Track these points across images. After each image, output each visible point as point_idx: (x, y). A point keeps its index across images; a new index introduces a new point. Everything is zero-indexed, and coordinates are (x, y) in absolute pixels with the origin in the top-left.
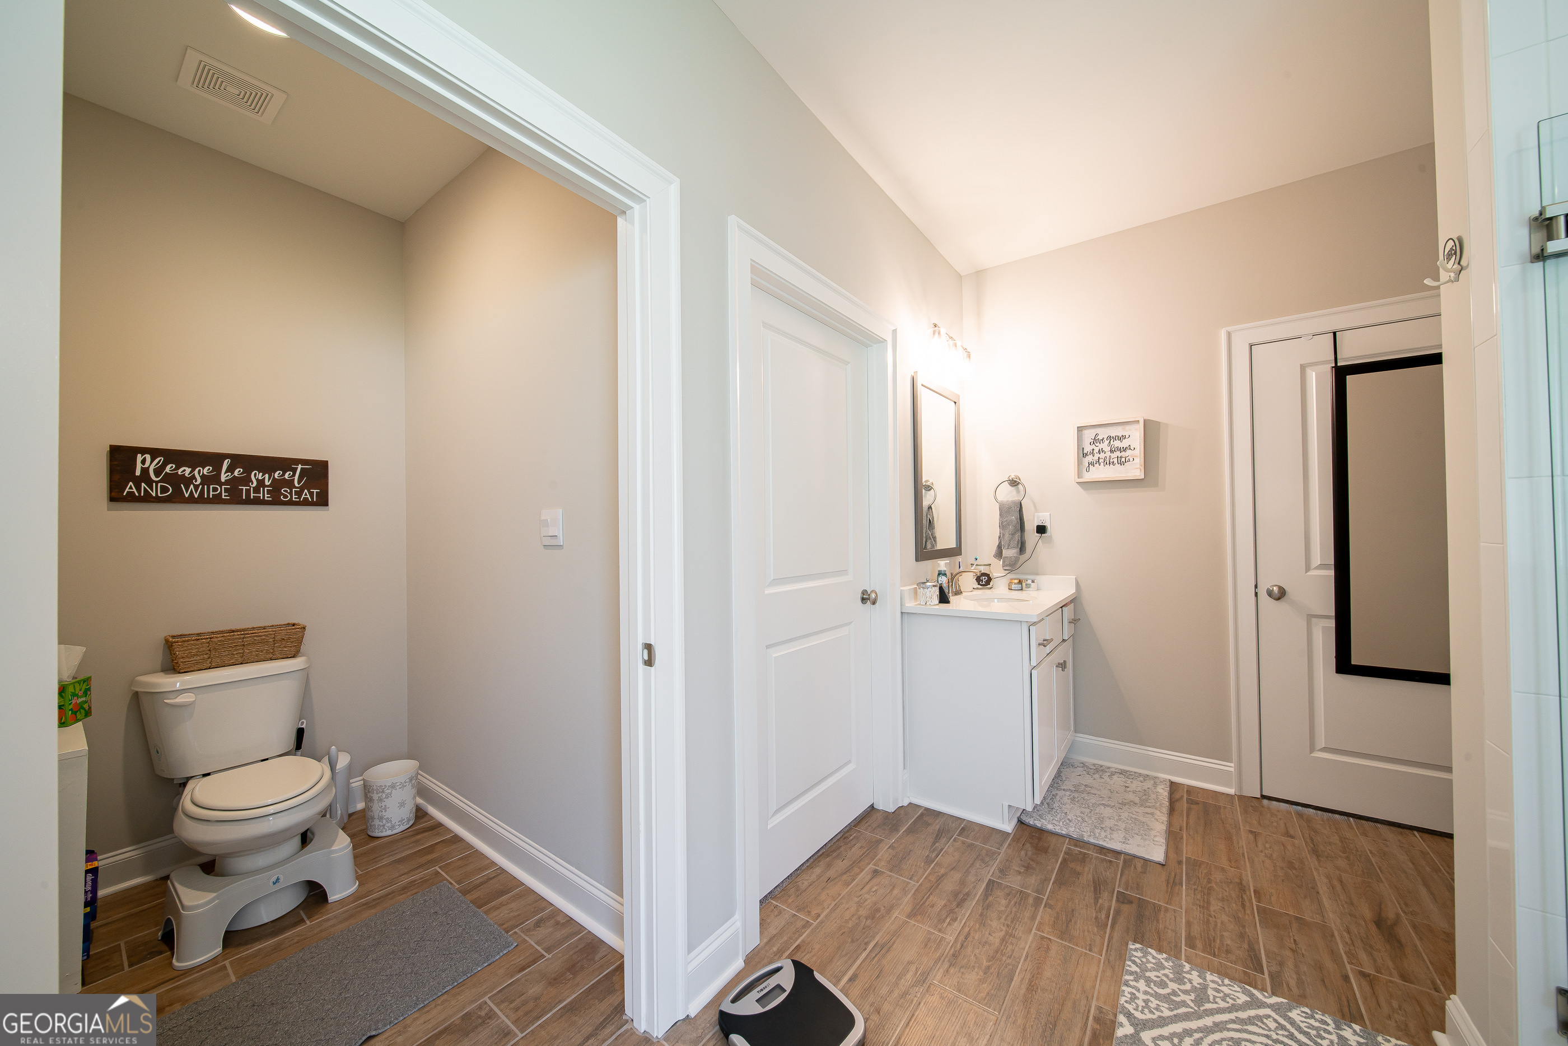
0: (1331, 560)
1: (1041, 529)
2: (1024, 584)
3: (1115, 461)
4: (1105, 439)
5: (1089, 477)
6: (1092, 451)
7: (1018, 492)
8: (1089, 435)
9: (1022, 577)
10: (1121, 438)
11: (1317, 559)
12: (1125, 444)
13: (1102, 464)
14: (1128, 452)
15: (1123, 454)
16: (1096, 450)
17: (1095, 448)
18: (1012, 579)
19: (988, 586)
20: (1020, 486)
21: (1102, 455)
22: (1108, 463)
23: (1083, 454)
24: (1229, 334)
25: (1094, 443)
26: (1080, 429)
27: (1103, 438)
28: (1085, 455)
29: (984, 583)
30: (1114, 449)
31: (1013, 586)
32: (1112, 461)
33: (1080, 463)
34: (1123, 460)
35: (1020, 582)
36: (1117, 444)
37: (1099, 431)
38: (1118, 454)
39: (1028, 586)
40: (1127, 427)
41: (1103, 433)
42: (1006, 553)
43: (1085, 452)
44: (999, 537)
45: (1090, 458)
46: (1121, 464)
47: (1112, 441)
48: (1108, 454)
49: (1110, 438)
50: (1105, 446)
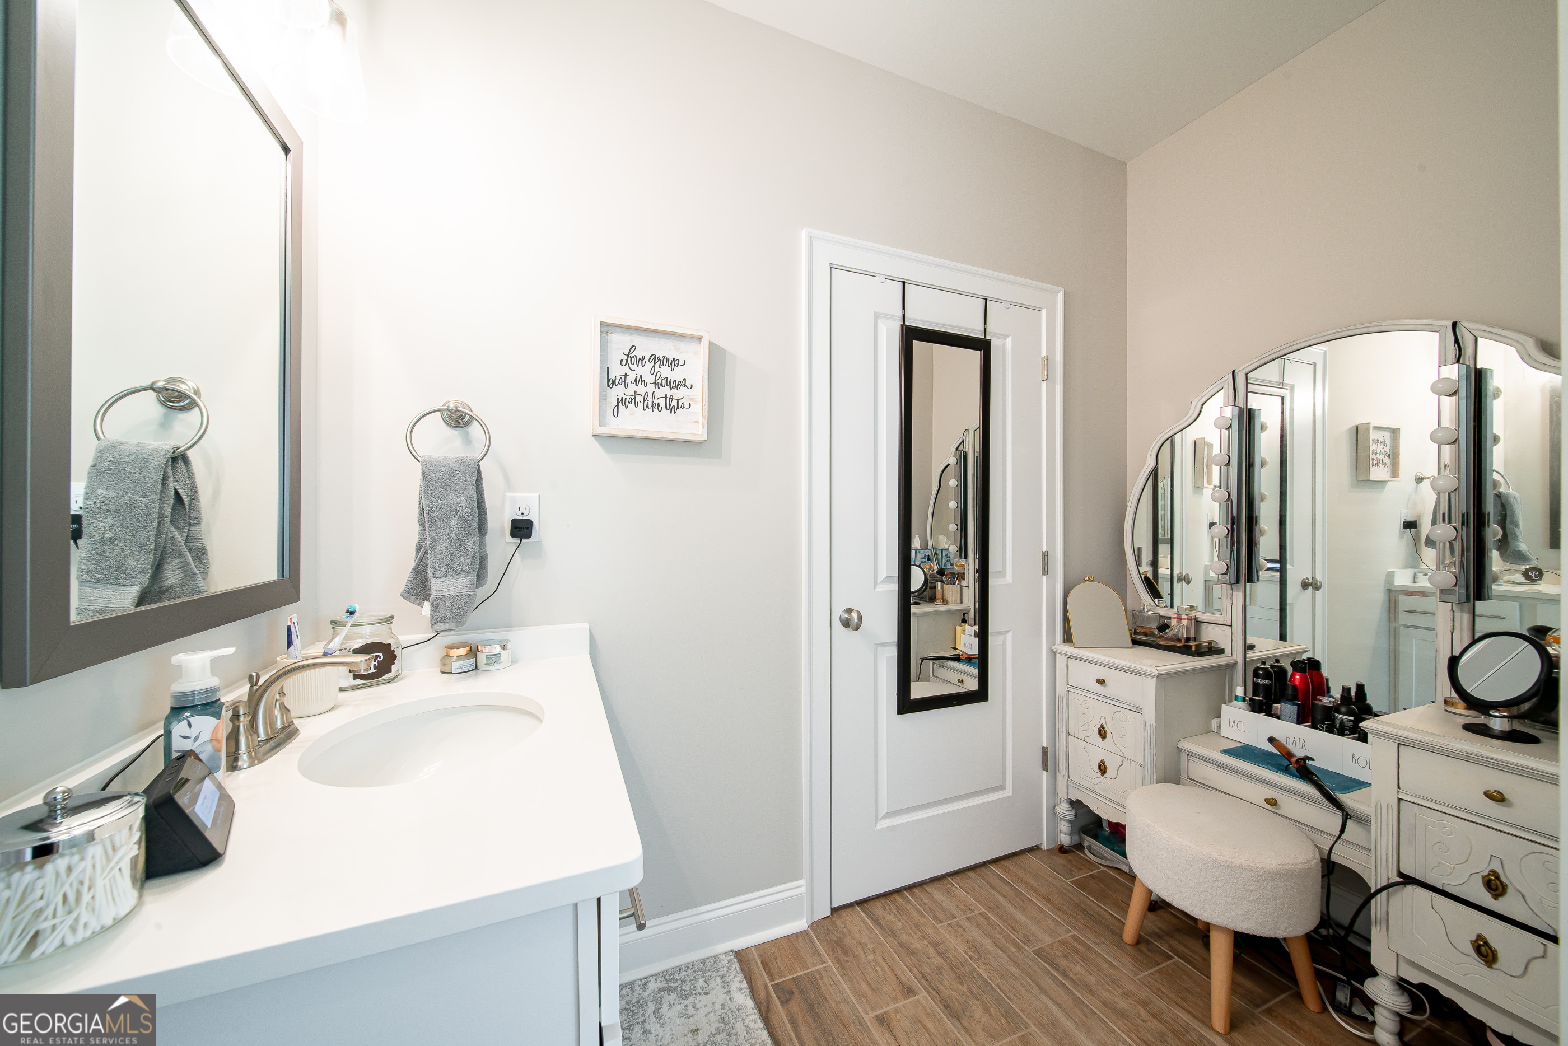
0: (895, 573)
1: (521, 529)
2: (482, 658)
3: (662, 401)
4: (647, 359)
5: (619, 426)
6: (623, 377)
7: (468, 441)
8: (620, 344)
9: (473, 637)
10: (673, 363)
11: (883, 573)
12: (676, 375)
13: (640, 405)
14: (682, 392)
15: (675, 393)
16: (631, 378)
17: (629, 372)
18: (450, 647)
19: (388, 676)
20: (475, 429)
21: (641, 389)
22: (650, 405)
23: (608, 381)
24: (810, 239)
25: (627, 363)
26: (606, 328)
27: (644, 357)
28: (611, 383)
29: (373, 670)
30: (660, 381)
31: (455, 666)
32: (656, 402)
33: (603, 398)
34: (674, 403)
35: (473, 651)
36: (665, 372)
37: (638, 340)
38: (665, 391)
39: (493, 659)
40: (683, 345)
41: (645, 347)
42: (438, 586)
43: (612, 376)
44: (419, 548)
45: (619, 391)
46: (672, 410)
47: (657, 365)
48: (651, 388)
49: (654, 358)
50: (644, 371)
